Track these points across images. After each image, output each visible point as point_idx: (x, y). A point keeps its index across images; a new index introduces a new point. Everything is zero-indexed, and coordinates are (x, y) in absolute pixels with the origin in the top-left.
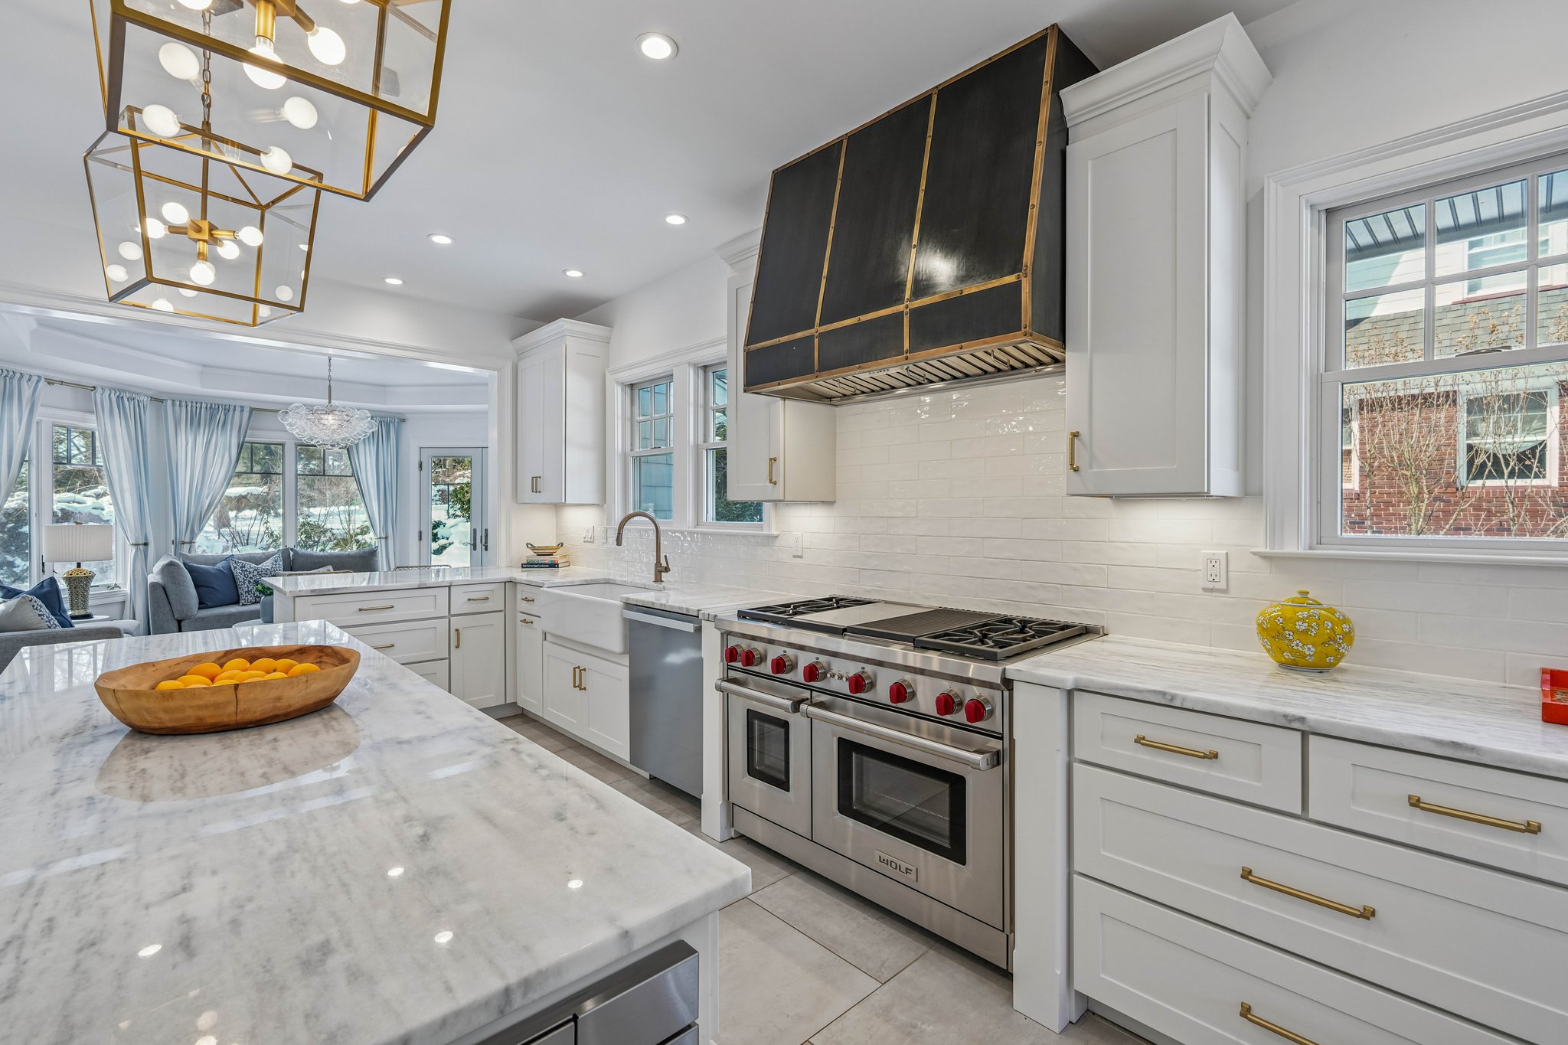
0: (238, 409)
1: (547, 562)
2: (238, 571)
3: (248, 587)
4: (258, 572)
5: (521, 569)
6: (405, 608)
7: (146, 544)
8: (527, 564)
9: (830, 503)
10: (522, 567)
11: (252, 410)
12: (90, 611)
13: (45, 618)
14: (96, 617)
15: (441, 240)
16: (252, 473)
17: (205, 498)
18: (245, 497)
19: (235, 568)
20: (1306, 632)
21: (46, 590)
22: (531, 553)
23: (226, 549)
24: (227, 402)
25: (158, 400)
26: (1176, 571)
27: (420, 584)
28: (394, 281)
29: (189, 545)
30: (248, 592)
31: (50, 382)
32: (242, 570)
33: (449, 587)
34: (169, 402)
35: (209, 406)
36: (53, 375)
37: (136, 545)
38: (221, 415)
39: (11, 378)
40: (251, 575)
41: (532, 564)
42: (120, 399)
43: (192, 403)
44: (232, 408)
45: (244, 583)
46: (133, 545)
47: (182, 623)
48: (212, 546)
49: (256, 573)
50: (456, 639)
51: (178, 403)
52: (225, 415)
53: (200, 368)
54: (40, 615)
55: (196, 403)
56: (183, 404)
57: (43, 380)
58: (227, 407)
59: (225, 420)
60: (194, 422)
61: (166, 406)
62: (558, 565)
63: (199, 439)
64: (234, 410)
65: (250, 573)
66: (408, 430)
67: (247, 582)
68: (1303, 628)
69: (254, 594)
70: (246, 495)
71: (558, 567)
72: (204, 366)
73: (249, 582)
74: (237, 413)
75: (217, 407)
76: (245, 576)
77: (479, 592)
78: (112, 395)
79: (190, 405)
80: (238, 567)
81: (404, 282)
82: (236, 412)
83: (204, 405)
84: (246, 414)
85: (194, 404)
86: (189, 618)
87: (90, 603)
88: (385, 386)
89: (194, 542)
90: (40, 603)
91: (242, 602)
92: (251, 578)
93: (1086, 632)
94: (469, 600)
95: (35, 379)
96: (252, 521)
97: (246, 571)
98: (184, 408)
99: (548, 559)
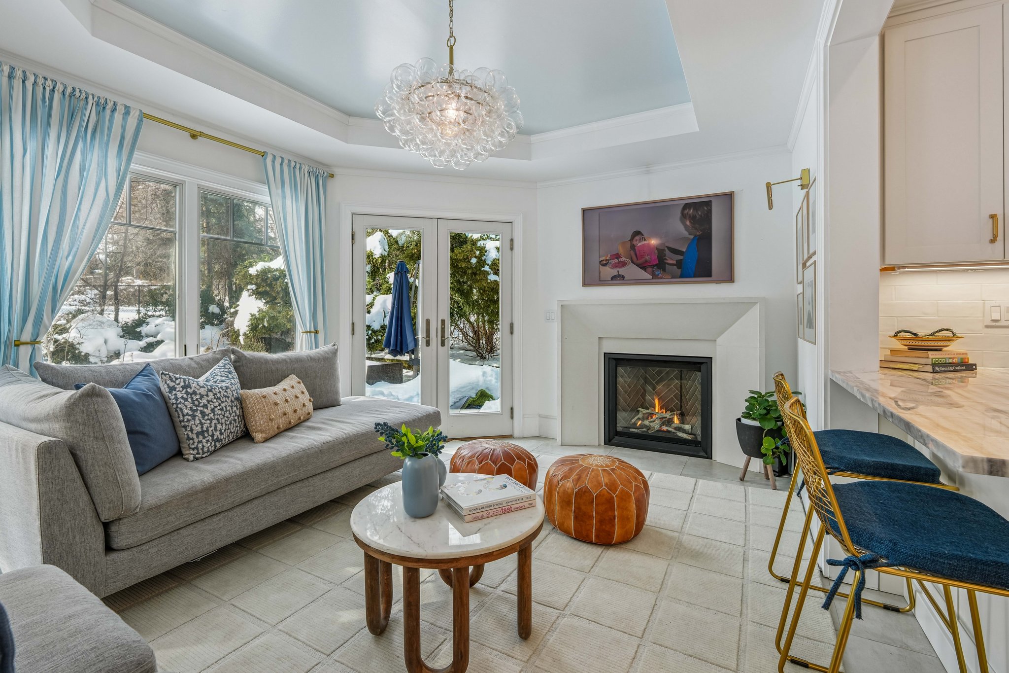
0: (120, 109)
2: (179, 395)
3: (202, 424)
4: (214, 395)
11: (143, 116)
17: (64, 259)
19: (172, 389)
24: (103, 94)
29: (29, 349)
30: (202, 433)
32: (187, 393)
35: (69, 90)
38: (91, 112)
40: (204, 401)
44: (110, 105)
45: (194, 417)
47: (114, 528)
49: (211, 396)
52: (98, 113)
58: (102, 101)
59: (97, 121)
64: (113, 110)
65: (202, 396)
66: (337, 189)
67: (198, 414)
69: (213, 436)
73: (203, 414)
74: (118, 117)
75: (83, 96)
76: (193, 403)
79: (32, 79)
80: (179, 388)
82: (116, 114)
83: (60, 87)
84: (132, 122)
85: (41, 81)
86: (131, 513)
89: (40, 342)
91: (190, 454)
92: (205, 406)
97: (194, 393)
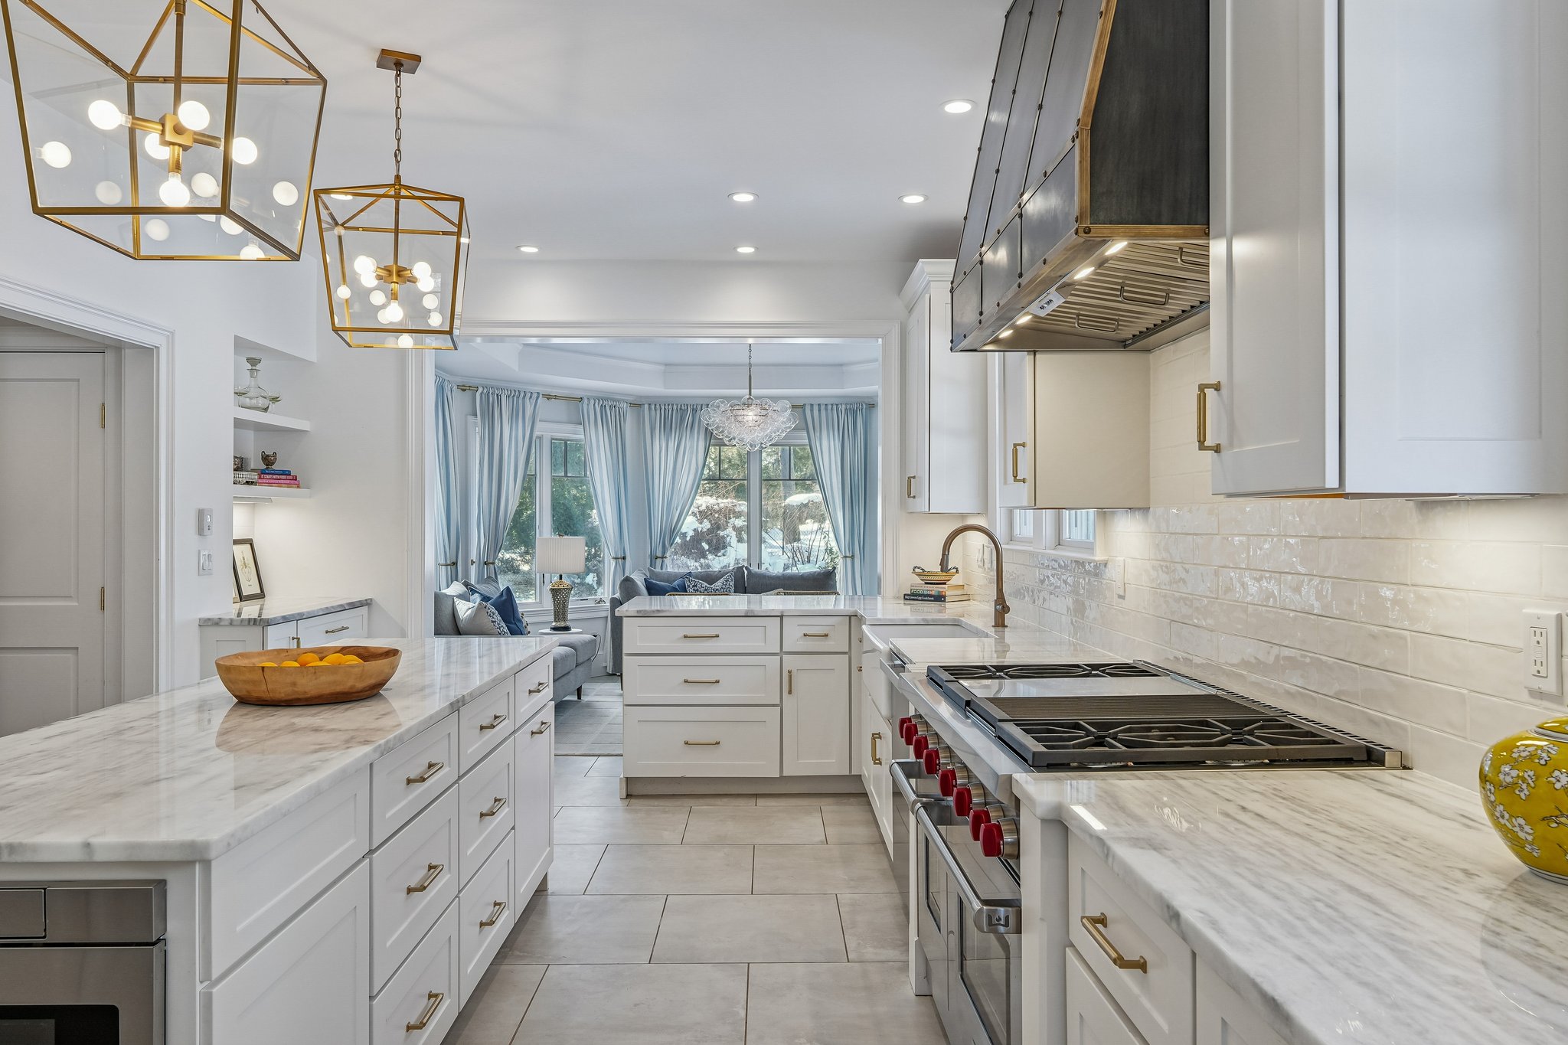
1: (933, 593)
5: (902, 602)
6: (732, 639)
7: (624, 558)
8: (913, 594)
9: (1145, 510)
10: (905, 599)
12: (568, 624)
13: (496, 625)
14: (573, 630)
15: (743, 198)
16: (790, 480)
17: (675, 509)
18: (806, 505)
20: (1510, 787)
21: (504, 598)
22: (917, 580)
23: (786, 567)
24: (694, 402)
25: (636, 405)
26: (1494, 649)
27: (747, 611)
28: (746, 250)
29: (661, 560)
31: (548, 397)
33: (781, 617)
34: (646, 406)
35: (679, 407)
36: (550, 390)
37: (616, 558)
38: (689, 416)
39: (518, 398)
41: (916, 595)
42: (603, 407)
43: (665, 405)
44: (699, 407)
46: (613, 558)
48: (775, 563)
50: (788, 683)
51: (653, 407)
52: (693, 414)
53: (662, 368)
54: (492, 622)
55: (669, 405)
56: (658, 407)
57: (541, 396)
58: (695, 407)
59: (693, 421)
60: (667, 427)
61: (644, 411)
62: (945, 597)
63: (671, 445)
64: (701, 409)
68: (1509, 779)
70: (808, 503)
71: (944, 601)
72: (666, 365)
75: (686, 407)
77: (817, 626)
78: (597, 404)
79: (663, 408)
80: (691, 586)
81: (757, 248)
83: (675, 407)
87: (570, 617)
88: (841, 365)
89: (666, 558)
90: (494, 610)
93: (1370, 757)
94: (805, 635)
95: (535, 395)
96: (813, 536)
98: (658, 412)
99: (934, 590)
